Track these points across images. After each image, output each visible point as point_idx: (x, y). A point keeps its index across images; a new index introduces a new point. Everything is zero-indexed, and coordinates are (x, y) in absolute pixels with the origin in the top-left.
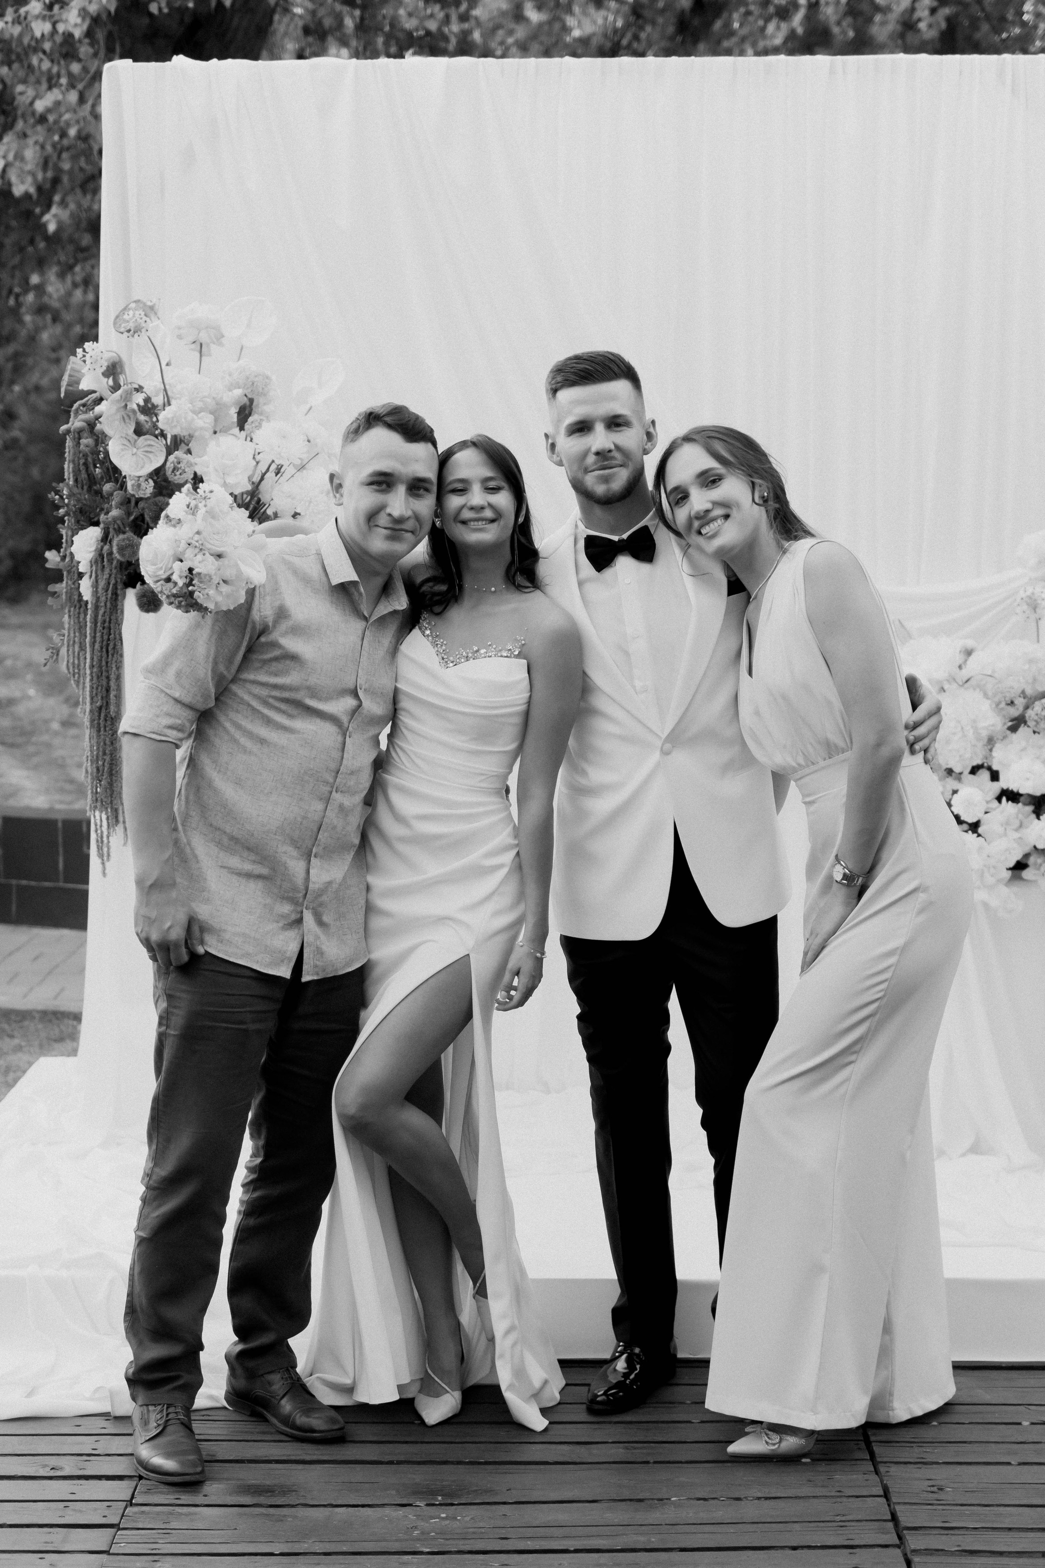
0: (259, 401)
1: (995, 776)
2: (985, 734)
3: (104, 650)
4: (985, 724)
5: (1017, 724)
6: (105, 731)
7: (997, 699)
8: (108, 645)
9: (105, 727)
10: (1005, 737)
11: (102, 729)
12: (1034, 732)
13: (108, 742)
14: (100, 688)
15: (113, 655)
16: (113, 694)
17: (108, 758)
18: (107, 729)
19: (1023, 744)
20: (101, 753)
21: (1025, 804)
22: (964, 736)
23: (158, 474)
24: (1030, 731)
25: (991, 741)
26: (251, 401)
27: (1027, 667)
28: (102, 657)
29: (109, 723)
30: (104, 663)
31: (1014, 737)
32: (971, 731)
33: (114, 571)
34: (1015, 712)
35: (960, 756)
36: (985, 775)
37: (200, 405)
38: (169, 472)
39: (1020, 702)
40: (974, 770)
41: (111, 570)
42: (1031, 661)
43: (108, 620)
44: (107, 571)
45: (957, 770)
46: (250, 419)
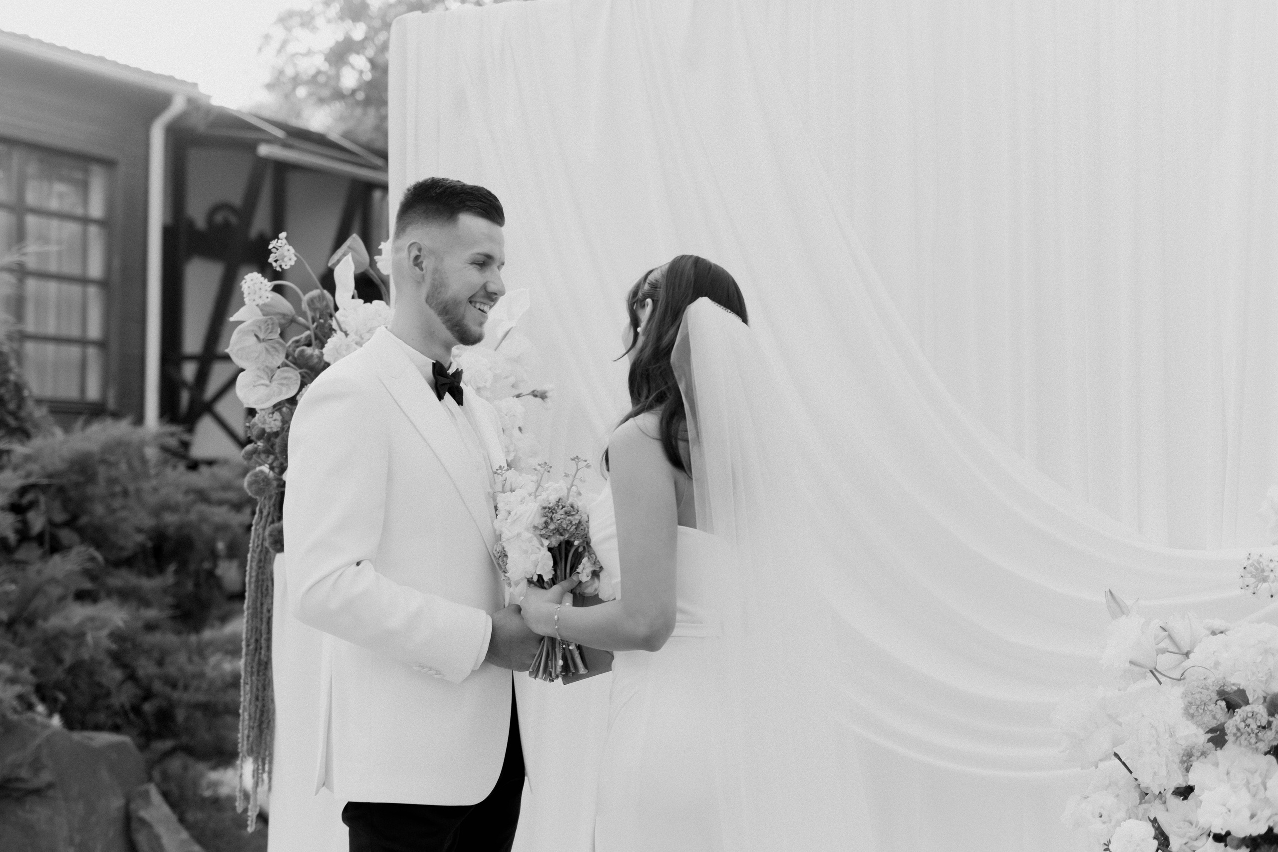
3: (259, 590)
5: (1218, 738)
6: (258, 675)
8: (262, 585)
9: (258, 672)
10: (1204, 754)
11: (255, 674)
13: (260, 687)
14: (254, 631)
15: (266, 596)
16: (264, 636)
17: (260, 704)
18: (261, 674)
19: (1228, 764)
20: (253, 699)
22: (1161, 747)
25: (1189, 757)
28: (257, 597)
29: (262, 667)
30: (259, 605)
31: (1219, 752)
32: (1167, 744)
33: (272, 509)
34: (1211, 721)
35: (1155, 773)
41: (270, 508)
43: (263, 560)
44: (267, 507)
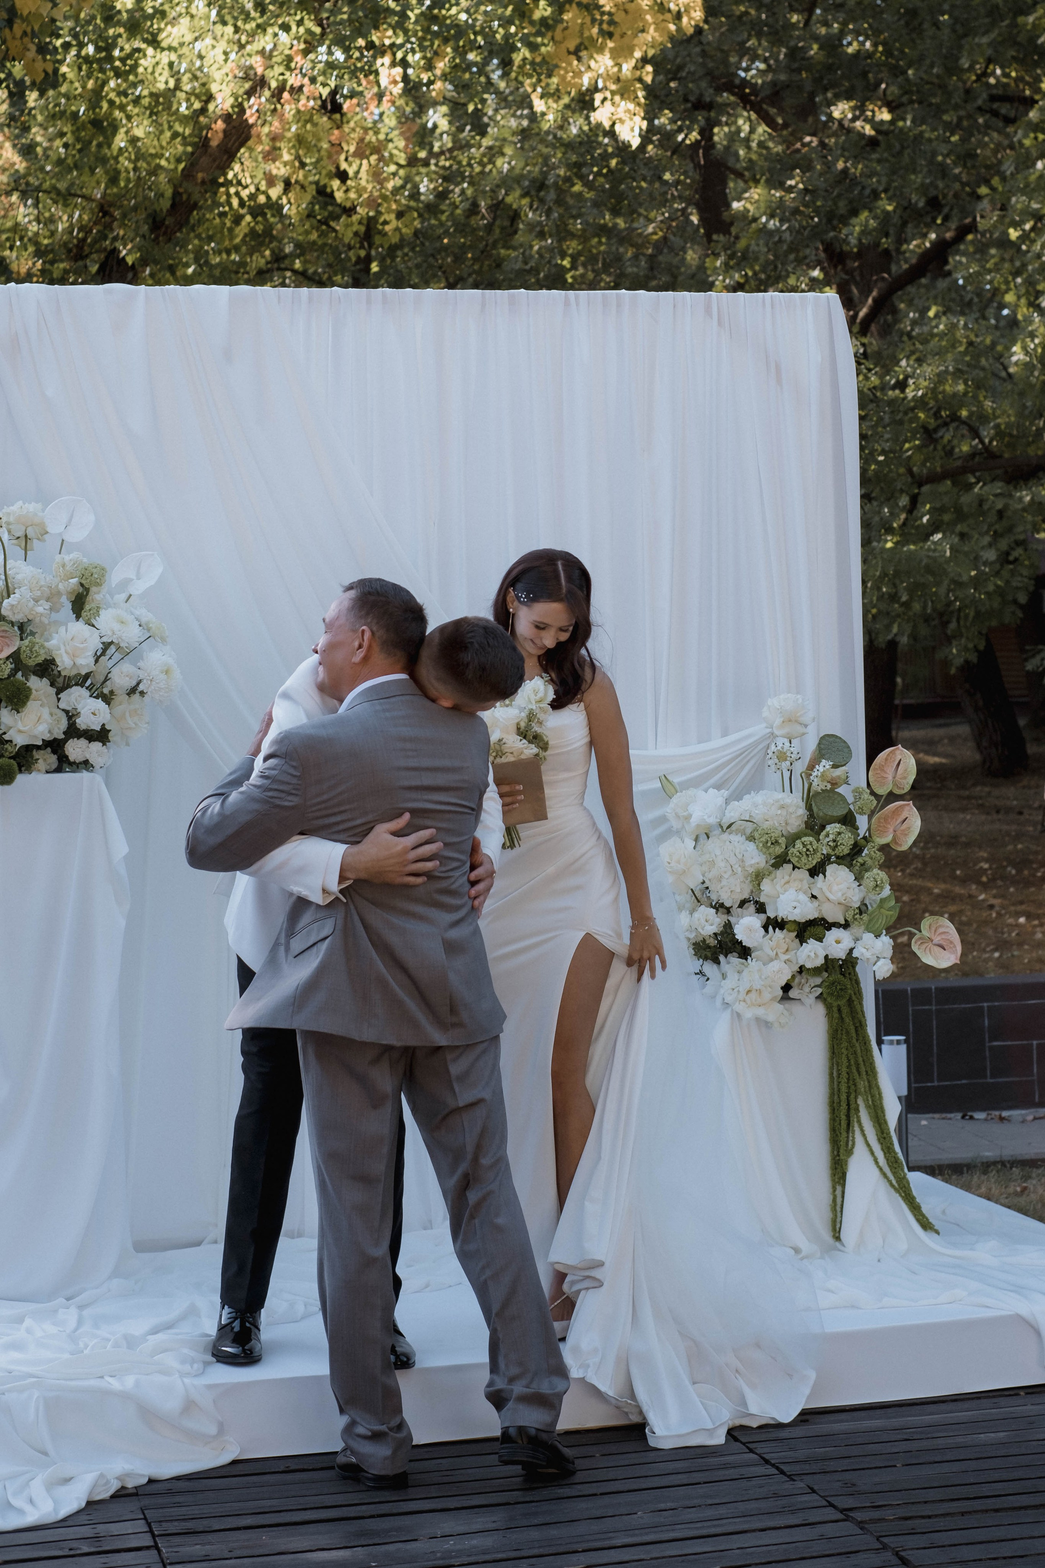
0: (93, 589)
1: (761, 908)
2: (751, 870)
4: (753, 862)
5: (781, 861)
7: (763, 839)
10: (770, 873)
12: (794, 868)
19: (787, 878)
21: (789, 931)
22: (734, 873)
23: (15, 657)
24: (791, 866)
25: (758, 877)
26: (87, 590)
27: (779, 812)
32: (740, 869)
34: (779, 850)
35: (730, 892)
36: (752, 908)
37: (39, 593)
38: (23, 656)
39: (782, 841)
40: (742, 904)
42: (782, 807)
45: (727, 905)
46: (87, 607)
